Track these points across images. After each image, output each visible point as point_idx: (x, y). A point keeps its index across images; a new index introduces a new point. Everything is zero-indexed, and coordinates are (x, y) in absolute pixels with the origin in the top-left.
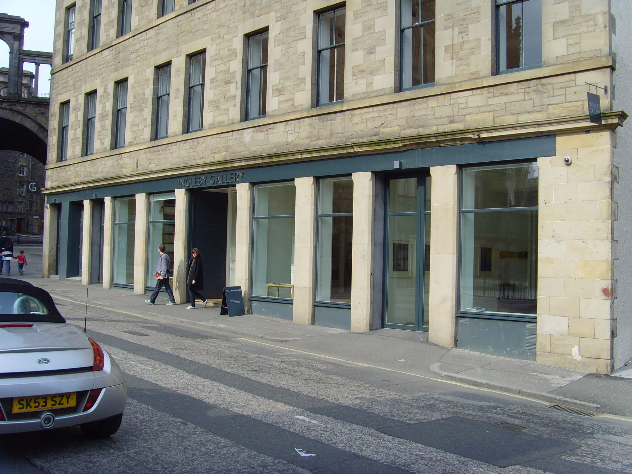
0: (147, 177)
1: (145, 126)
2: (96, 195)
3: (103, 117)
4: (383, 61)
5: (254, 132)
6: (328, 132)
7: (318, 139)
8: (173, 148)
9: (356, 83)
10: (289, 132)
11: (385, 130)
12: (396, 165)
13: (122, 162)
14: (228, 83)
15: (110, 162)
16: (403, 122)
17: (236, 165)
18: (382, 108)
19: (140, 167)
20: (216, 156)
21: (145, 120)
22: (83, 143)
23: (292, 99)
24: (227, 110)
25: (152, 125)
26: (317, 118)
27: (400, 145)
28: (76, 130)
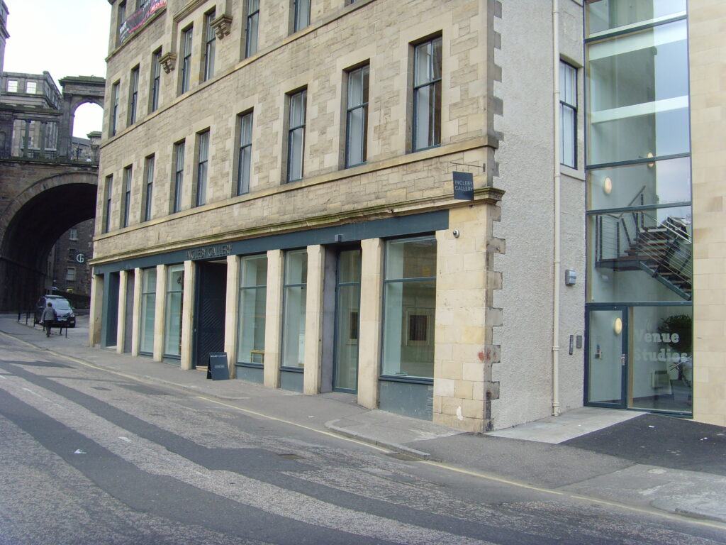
0: (163, 249)
1: (165, 201)
2: (129, 266)
3: (136, 191)
4: (331, 141)
5: (243, 207)
6: (292, 208)
7: (285, 214)
8: (185, 221)
9: (312, 161)
10: (265, 208)
11: (331, 205)
12: (336, 239)
13: (148, 234)
14: (224, 160)
15: (139, 234)
16: (343, 198)
17: (225, 238)
18: (329, 185)
19: (161, 240)
20: (214, 229)
21: (165, 194)
22: (121, 216)
23: (267, 177)
24: (223, 186)
25: (170, 200)
26: (284, 194)
27: (338, 220)
28: (116, 203)
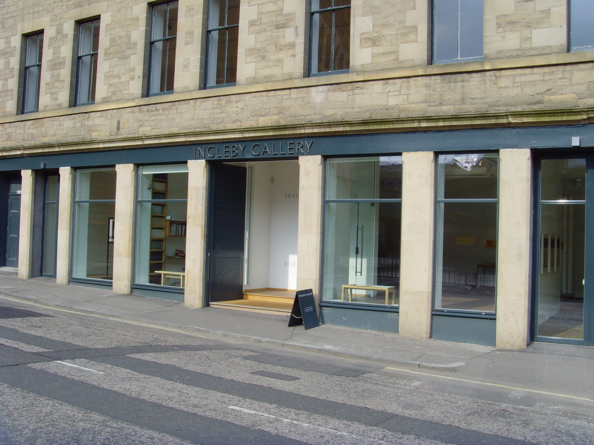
0: (140, 143)
1: (132, 78)
2: (45, 164)
3: (56, 65)
4: (547, 12)
5: (329, 91)
6: (458, 97)
7: (441, 104)
8: (184, 107)
9: (503, 37)
10: (390, 94)
11: (552, 98)
12: (575, 142)
13: (90, 123)
14: (280, 26)
15: (68, 123)
16: (582, 88)
18: (546, 69)
19: (122, 131)
20: (262, 119)
21: (133, 70)
22: (19, 98)
23: (396, 52)
24: (281, 61)
25: (144, 77)
26: (438, 77)
27: (585, 117)
28: (6, 80)
